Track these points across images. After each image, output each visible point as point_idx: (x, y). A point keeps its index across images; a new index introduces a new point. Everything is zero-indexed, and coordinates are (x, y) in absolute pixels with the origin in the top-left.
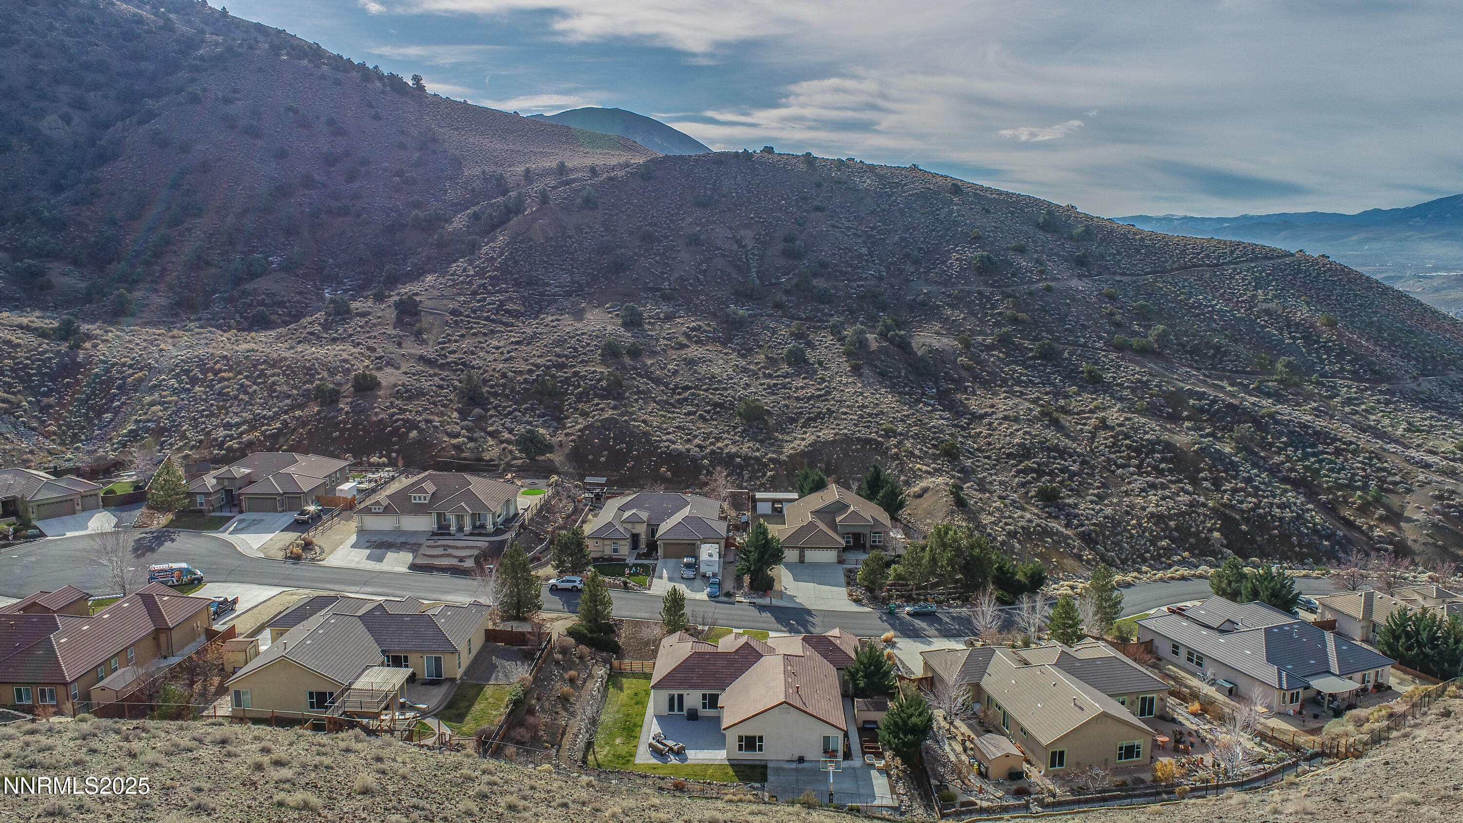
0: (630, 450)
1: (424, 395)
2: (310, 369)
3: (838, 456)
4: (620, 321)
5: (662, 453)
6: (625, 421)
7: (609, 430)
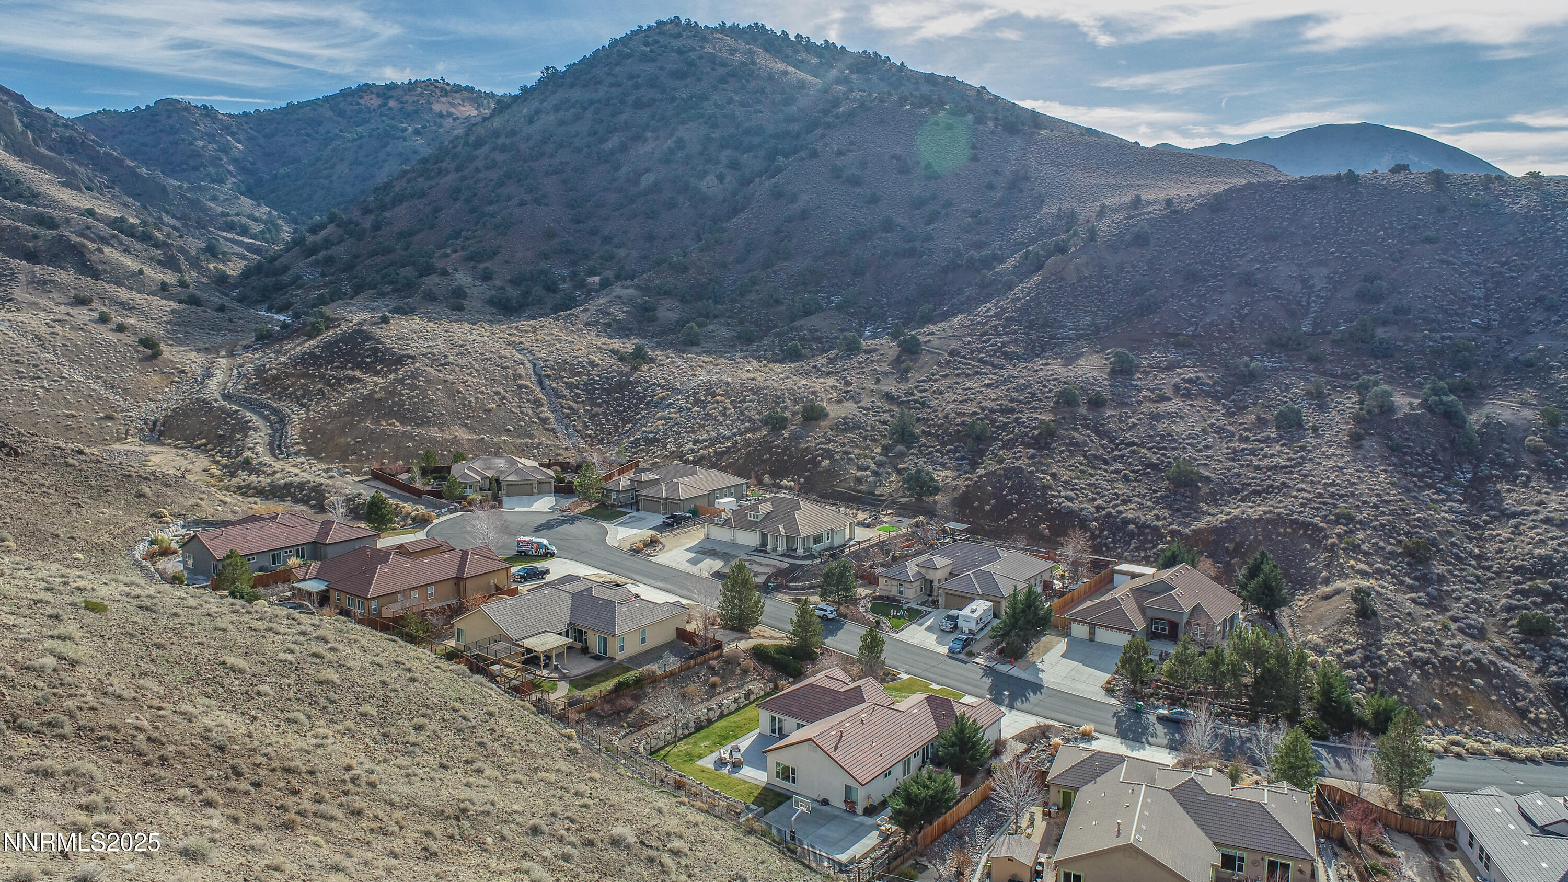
0: (1019, 502)
1: (859, 428)
2: (779, 397)
3: (1256, 537)
4: (1108, 368)
5: (1052, 509)
6: (1032, 472)
7: (1009, 479)
